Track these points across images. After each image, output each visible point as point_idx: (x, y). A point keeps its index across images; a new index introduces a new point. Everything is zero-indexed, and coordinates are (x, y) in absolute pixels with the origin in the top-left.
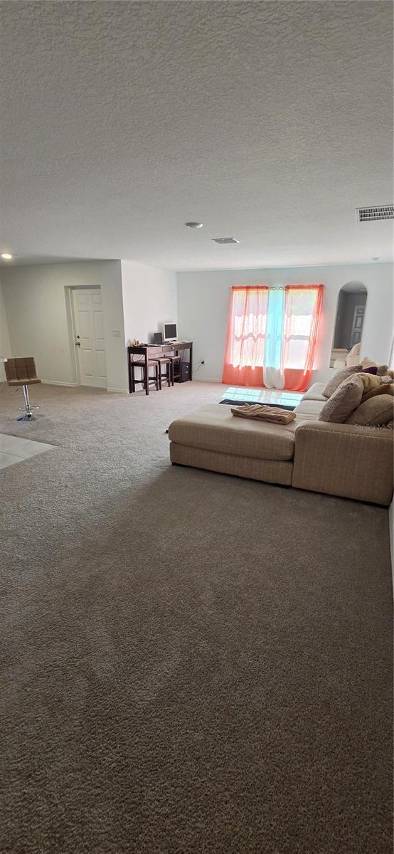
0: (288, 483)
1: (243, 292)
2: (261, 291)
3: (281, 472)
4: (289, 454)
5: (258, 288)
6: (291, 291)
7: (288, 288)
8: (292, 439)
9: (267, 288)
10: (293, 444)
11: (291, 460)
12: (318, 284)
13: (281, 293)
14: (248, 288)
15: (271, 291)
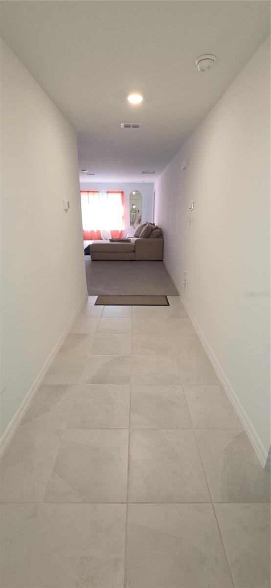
0: (134, 259)
1: (86, 193)
2: (95, 193)
3: (131, 256)
4: (133, 249)
5: (93, 192)
6: (109, 194)
7: (108, 192)
8: (134, 245)
9: (98, 192)
10: (135, 246)
11: (134, 252)
12: (121, 191)
13: (105, 194)
14: (88, 192)
15: (100, 194)
